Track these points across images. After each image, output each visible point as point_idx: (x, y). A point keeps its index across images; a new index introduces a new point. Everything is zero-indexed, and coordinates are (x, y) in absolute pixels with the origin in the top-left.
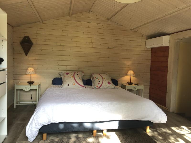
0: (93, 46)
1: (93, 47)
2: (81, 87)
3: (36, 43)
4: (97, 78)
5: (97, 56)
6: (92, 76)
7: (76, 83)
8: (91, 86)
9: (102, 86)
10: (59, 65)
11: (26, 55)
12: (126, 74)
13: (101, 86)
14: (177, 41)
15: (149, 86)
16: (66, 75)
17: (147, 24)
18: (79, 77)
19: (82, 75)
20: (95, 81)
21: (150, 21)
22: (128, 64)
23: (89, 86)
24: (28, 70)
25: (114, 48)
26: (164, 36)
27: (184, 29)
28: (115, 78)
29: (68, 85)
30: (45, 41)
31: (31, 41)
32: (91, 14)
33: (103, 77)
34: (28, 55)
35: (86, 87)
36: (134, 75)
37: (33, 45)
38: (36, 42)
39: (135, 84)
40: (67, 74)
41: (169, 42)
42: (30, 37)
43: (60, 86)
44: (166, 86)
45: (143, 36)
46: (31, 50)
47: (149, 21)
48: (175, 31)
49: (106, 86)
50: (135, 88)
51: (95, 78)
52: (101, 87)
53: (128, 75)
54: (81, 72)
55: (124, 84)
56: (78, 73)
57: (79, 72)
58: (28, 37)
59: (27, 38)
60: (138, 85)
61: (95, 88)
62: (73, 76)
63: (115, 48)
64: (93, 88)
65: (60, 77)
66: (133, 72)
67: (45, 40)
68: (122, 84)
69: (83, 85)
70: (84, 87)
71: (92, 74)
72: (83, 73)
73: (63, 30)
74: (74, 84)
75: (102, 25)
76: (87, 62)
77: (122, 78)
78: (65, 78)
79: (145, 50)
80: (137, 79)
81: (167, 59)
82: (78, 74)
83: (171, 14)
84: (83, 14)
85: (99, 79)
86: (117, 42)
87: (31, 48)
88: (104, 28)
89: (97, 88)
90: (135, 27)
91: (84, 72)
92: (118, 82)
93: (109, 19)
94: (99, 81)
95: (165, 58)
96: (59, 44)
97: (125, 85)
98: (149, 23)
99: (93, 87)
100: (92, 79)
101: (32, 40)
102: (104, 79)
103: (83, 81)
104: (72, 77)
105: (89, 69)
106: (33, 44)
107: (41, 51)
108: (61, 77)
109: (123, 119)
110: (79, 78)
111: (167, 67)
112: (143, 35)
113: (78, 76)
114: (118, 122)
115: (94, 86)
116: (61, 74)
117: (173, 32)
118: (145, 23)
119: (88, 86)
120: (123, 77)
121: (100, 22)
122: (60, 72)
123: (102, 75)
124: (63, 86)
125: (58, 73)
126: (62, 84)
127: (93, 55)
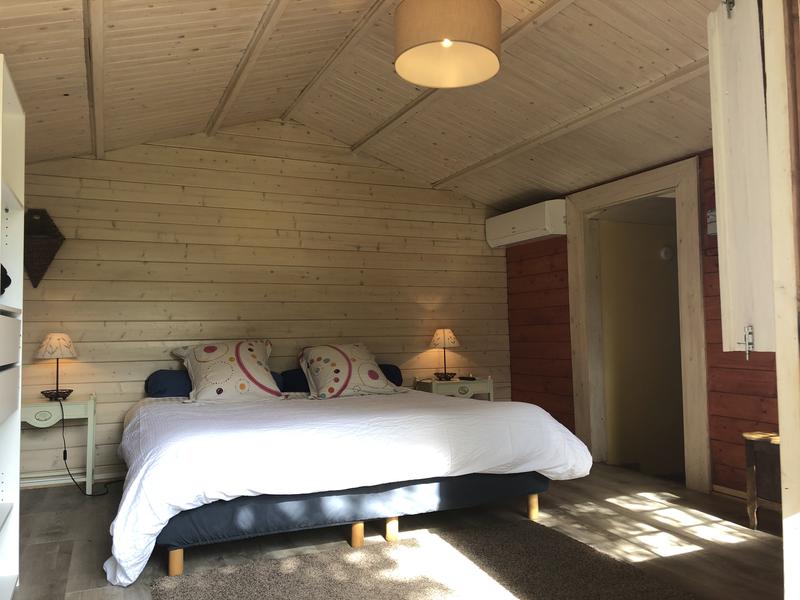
0: (301, 243)
1: (303, 246)
2: (270, 394)
3: (77, 234)
4: (327, 361)
5: (318, 279)
6: (302, 355)
7: (251, 382)
8: (304, 393)
9: (349, 386)
10: (170, 319)
11: (35, 286)
12: (428, 344)
13: (345, 386)
14: (589, 216)
16: (205, 353)
17: (489, 160)
18: (258, 359)
19: (266, 354)
20: (317, 371)
21: (500, 151)
22: (430, 308)
23: (298, 394)
24: (44, 343)
25: (378, 248)
26: (547, 202)
27: (608, 176)
28: (391, 360)
29: (220, 391)
31: (54, 226)
32: (288, 128)
33: (350, 357)
34: (42, 284)
35: (287, 396)
36: (457, 344)
37: (66, 245)
38: (76, 231)
39: (461, 378)
40: (210, 349)
41: (566, 222)
42: (52, 212)
44: (568, 376)
45: (473, 204)
46: (55, 263)
47: (498, 151)
48: (581, 184)
49: (363, 388)
50: (464, 392)
51: (319, 359)
52: (344, 393)
53: (436, 346)
54: (262, 342)
55: (423, 381)
56: (251, 345)
57: (253, 343)
58: (43, 213)
59: (36, 218)
60: (473, 379)
61: (323, 396)
65: (175, 365)
66: (451, 334)
67: (114, 225)
69: (275, 388)
70: (279, 395)
71: (303, 349)
72: (267, 345)
73: (183, 187)
74: (242, 387)
75: (332, 166)
76: (283, 302)
77: (415, 358)
78: (204, 365)
79: (485, 254)
80: (464, 359)
81: (562, 280)
82: (250, 350)
83: (566, 126)
84: (259, 129)
85: (333, 365)
86: (387, 227)
87: (54, 255)
88: (337, 177)
89: (328, 395)
90: (448, 175)
91: (273, 341)
92: (403, 375)
93: (353, 148)
94: (337, 371)
95: (556, 276)
96: (171, 239)
97: (429, 382)
98: (495, 157)
99: (315, 396)
100: (304, 366)
101: (57, 222)
102: (354, 360)
103: (273, 375)
104: (231, 359)
105: (289, 332)
106: (65, 239)
107: (99, 265)
108: (185, 365)
110: (260, 363)
111: (566, 307)
112: (476, 203)
113: (254, 356)
115: (318, 390)
116: (183, 353)
118: (485, 157)
119: (292, 394)
120: (415, 353)
121: (324, 157)
122: (177, 349)
123: (346, 349)
124: (196, 397)
125: (168, 353)
126: (191, 390)
127: (304, 277)
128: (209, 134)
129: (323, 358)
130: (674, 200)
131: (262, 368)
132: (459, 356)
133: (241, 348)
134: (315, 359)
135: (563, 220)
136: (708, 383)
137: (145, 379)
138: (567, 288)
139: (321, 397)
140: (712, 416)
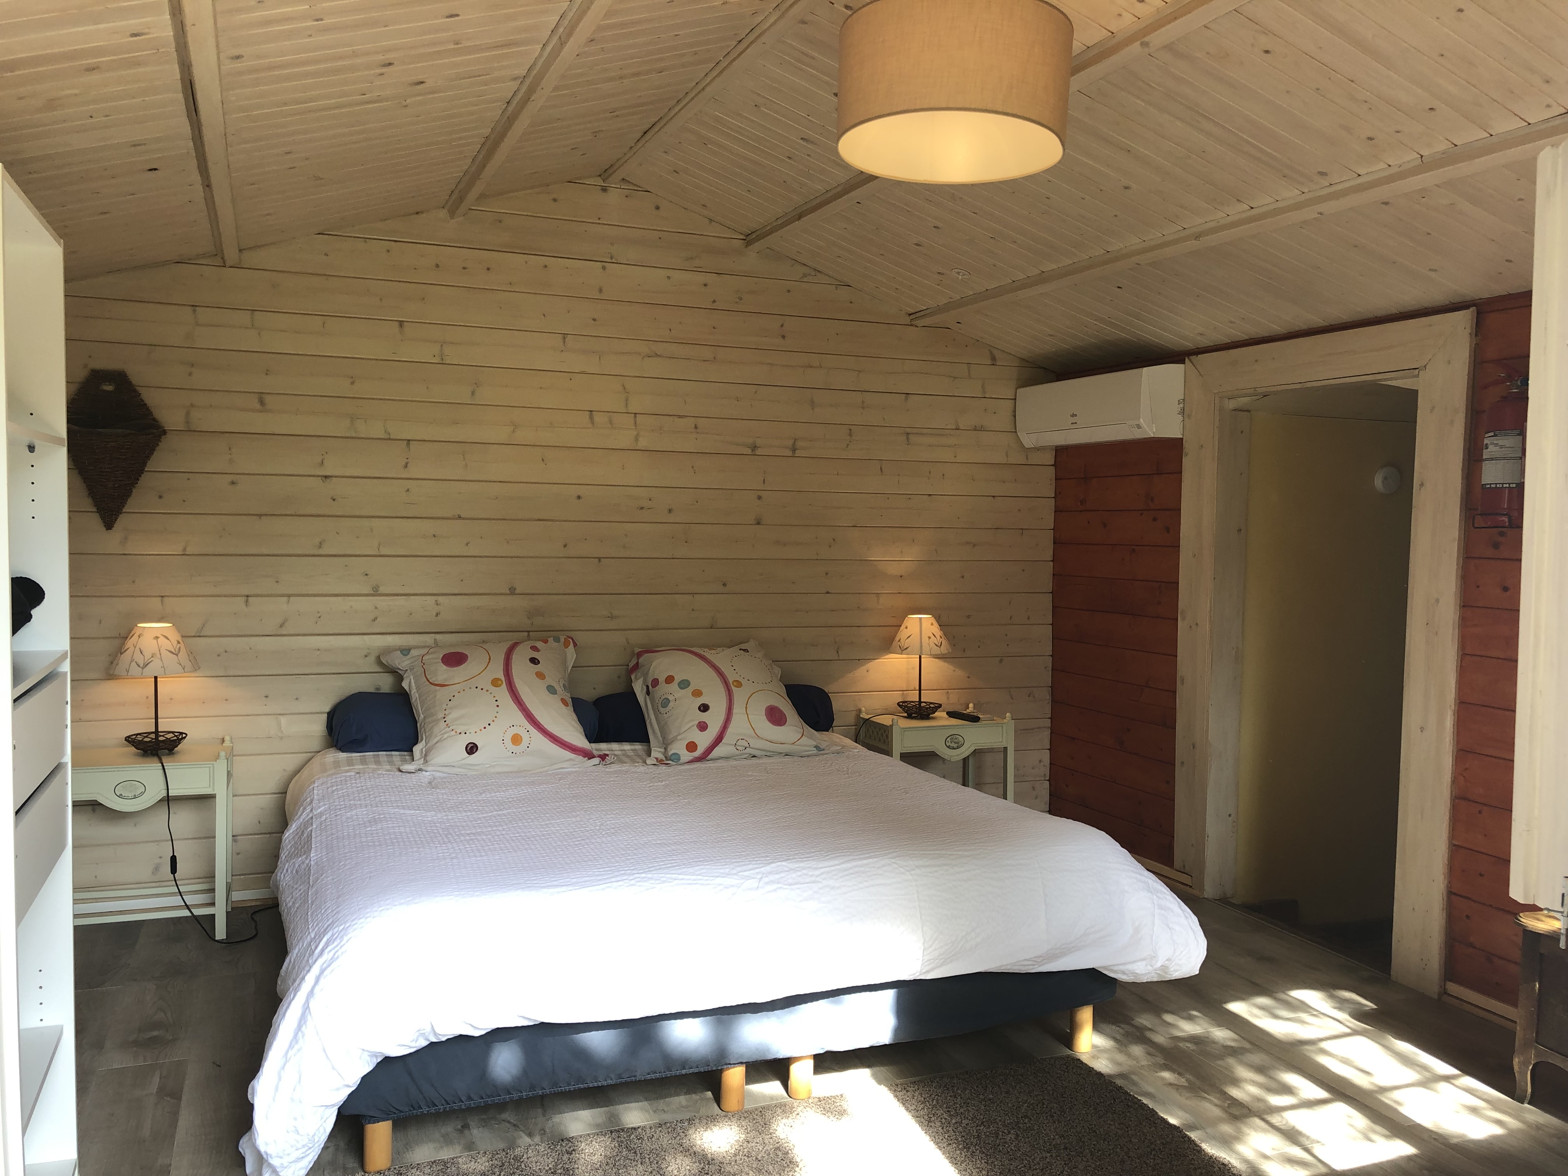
0: (636, 439)
1: (643, 443)
2: (568, 754)
3: (187, 423)
4: (684, 684)
5: (670, 511)
6: (637, 666)
7: (534, 731)
8: (638, 746)
9: (727, 738)
10: (376, 592)
11: (109, 526)
13: (718, 740)
14: (1232, 404)
15: (1048, 723)
16: (444, 667)
17: (1031, 282)
18: (549, 681)
19: (564, 662)
20: (666, 703)
21: (1054, 266)
22: (894, 569)
23: (627, 746)
24: (130, 643)
25: (794, 450)
27: (1277, 328)
28: (810, 676)
29: (472, 749)
30: (258, 406)
31: (143, 406)
32: (614, 197)
33: (731, 676)
34: (123, 521)
35: (603, 757)
36: (945, 649)
37: (165, 443)
38: (188, 413)
39: (952, 714)
40: (455, 659)
41: (1183, 412)
42: (138, 375)
43: (404, 761)
44: (1168, 721)
45: (994, 358)
46: (145, 479)
47: (1051, 267)
48: (1223, 338)
49: (755, 743)
50: (955, 742)
51: (670, 680)
52: (718, 752)
53: (903, 650)
54: (557, 640)
55: (875, 719)
56: (534, 648)
57: (539, 645)
58: (120, 379)
59: (109, 388)
60: (976, 719)
61: (676, 758)
62: (501, 675)
63: (798, 453)
64: (660, 762)
65: (385, 683)
66: (936, 629)
67: (262, 402)
68: (858, 716)
69: (579, 739)
70: (589, 755)
71: (639, 655)
72: (566, 645)
73: (401, 323)
74: (516, 740)
75: (701, 278)
76: (599, 559)
77: (861, 671)
78: (441, 693)
79: (1011, 460)
80: (959, 673)
81: (1168, 530)
82: (534, 661)
84: (555, 200)
85: (697, 693)
86: (813, 404)
87: (144, 464)
88: (714, 301)
89: (686, 756)
90: (943, 301)
91: (579, 637)
92: (836, 706)
93: (749, 239)
94: (704, 708)
95: (1155, 519)
96: (377, 430)
97: (886, 720)
98: (1043, 278)
99: (661, 756)
100: (638, 688)
101: (151, 398)
102: (739, 684)
103: (575, 711)
104: (495, 683)
105: (612, 617)
106: (164, 432)
107: (233, 483)
108: (405, 685)
109: (928, 972)
110: (551, 690)
111: (1174, 585)
112: (995, 352)
113: (540, 676)
114: (890, 995)
115: (666, 744)
116: (400, 662)
117: (1205, 342)
118: (1021, 276)
119: (615, 746)
120: (861, 661)
121: (688, 259)
122: (389, 650)
123: (720, 658)
124: (425, 756)
125: (372, 659)
126: (416, 742)
127: (642, 508)
128: (452, 213)
129: (678, 679)
130: (1414, 394)
131: (555, 702)
132: (951, 667)
133: (515, 657)
134: (662, 679)
135: (1177, 408)
136: (1454, 781)
137: (327, 709)
138: (1175, 546)
139: (669, 760)
140: (1455, 849)
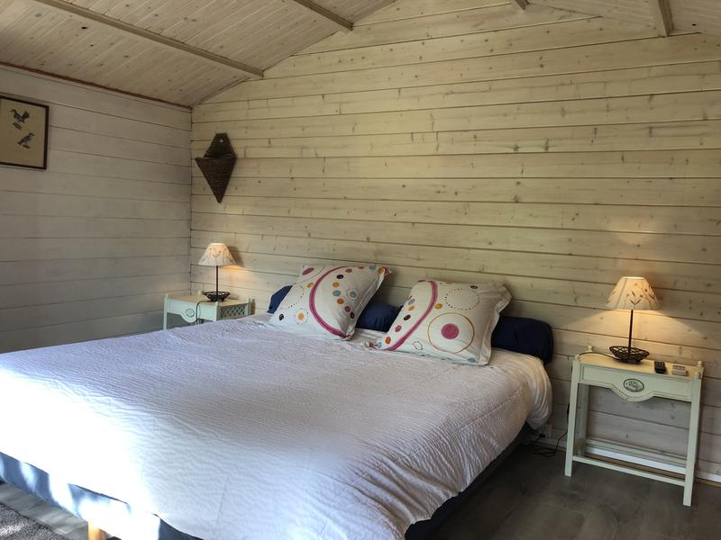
0: (437, 149)
9: (409, 340)
11: (219, 202)
13: (404, 339)
25: (547, 148)
29: (282, 317)
30: (268, 145)
31: (231, 147)
38: (245, 151)
40: (308, 271)
42: (231, 135)
46: (232, 181)
49: (426, 347)
52: (402, 347)
58: (225, 137)
59: (222, 141)
61: (379, 345)
62: (314, 283)
63: (550, 150)
64: (372, 346)
67: (270, 143)
73: (323, 95)
74: (301, 316)
76: (413, 223)
82: (340, 277)
85: (412, 308)
87: (231, 174)
89: (384, 346)
94: (407, 317)
102: (440, 307)
104: (310, 285)
106: (237, 159)
113: (336, 285)
121: (475, 26)
127: (439, 192)
133: (330, 274)
